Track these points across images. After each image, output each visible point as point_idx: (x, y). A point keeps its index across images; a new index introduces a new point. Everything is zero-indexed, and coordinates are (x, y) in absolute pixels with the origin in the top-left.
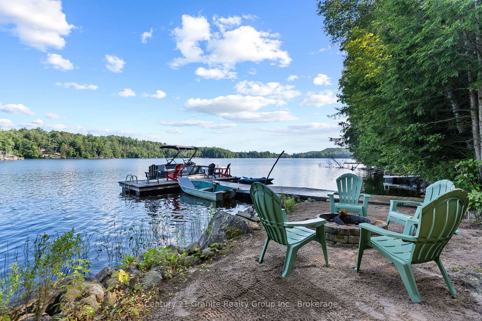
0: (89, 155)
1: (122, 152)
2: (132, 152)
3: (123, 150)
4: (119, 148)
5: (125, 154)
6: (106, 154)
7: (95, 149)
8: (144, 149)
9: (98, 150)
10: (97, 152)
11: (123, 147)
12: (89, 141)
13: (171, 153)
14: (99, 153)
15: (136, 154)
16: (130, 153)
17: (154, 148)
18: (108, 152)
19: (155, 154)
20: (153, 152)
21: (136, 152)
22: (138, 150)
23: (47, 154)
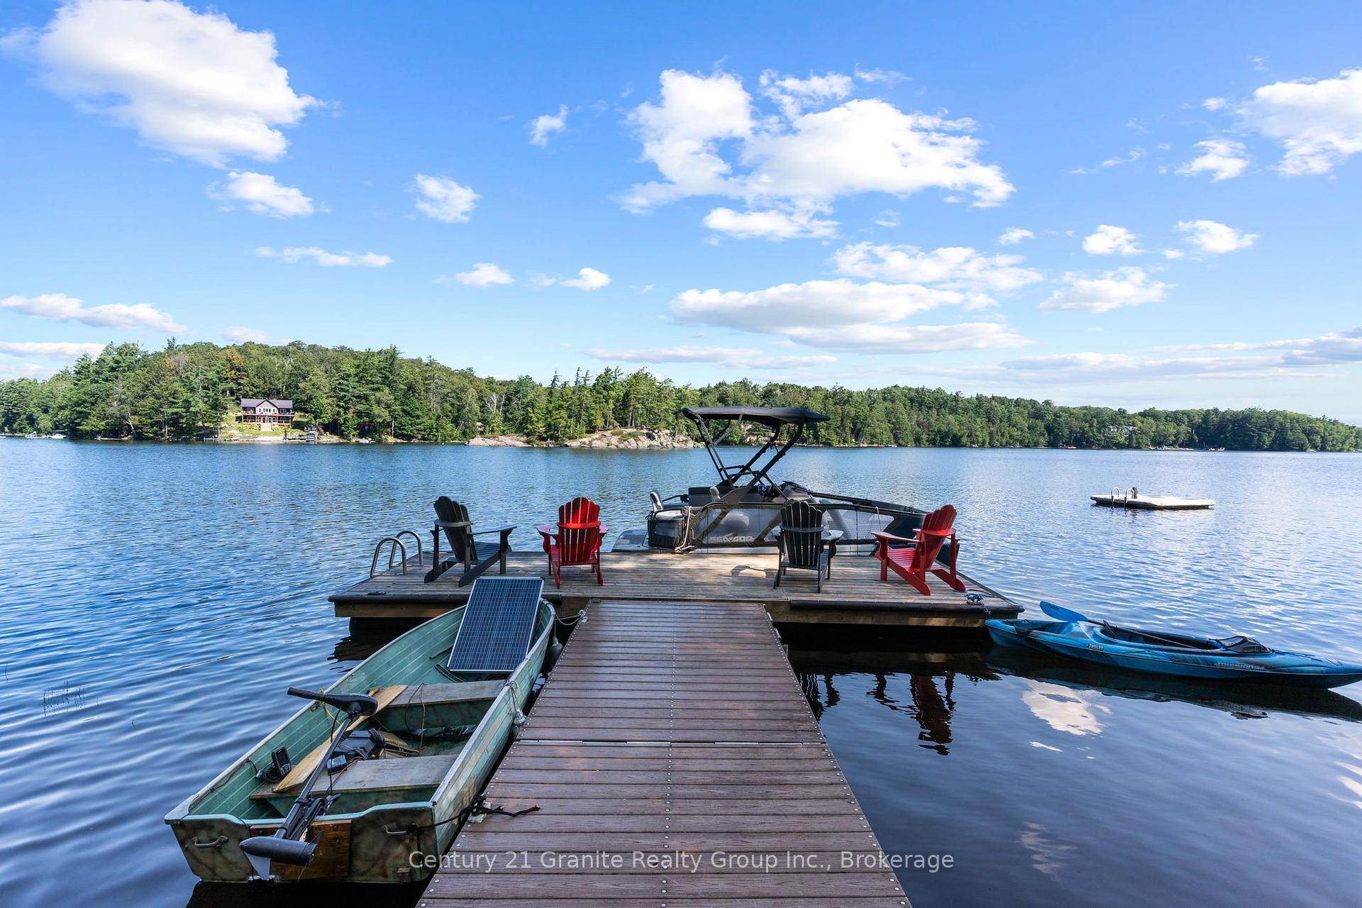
0: (834, 437)
1: (918, 429)
2: (944, 428)
3: (919, 424)
4: (909, 419)
5: (924, 437)
6: (873, 436)
7: (848, 423)
8: (979, 420)
9: (855, 424)
10: (853, 431)
11: (921, 417)
12: (835, 404)
13: (1066, 431)
14: (857, 433)
15: (955, 436)
16: (939, 431)
17: (1009, 418)
18: (878, 431)
19: (1011, 437)
20: (1007, 430)
21: (956, 429)
22: (961, 424)
23: (754, 435)
